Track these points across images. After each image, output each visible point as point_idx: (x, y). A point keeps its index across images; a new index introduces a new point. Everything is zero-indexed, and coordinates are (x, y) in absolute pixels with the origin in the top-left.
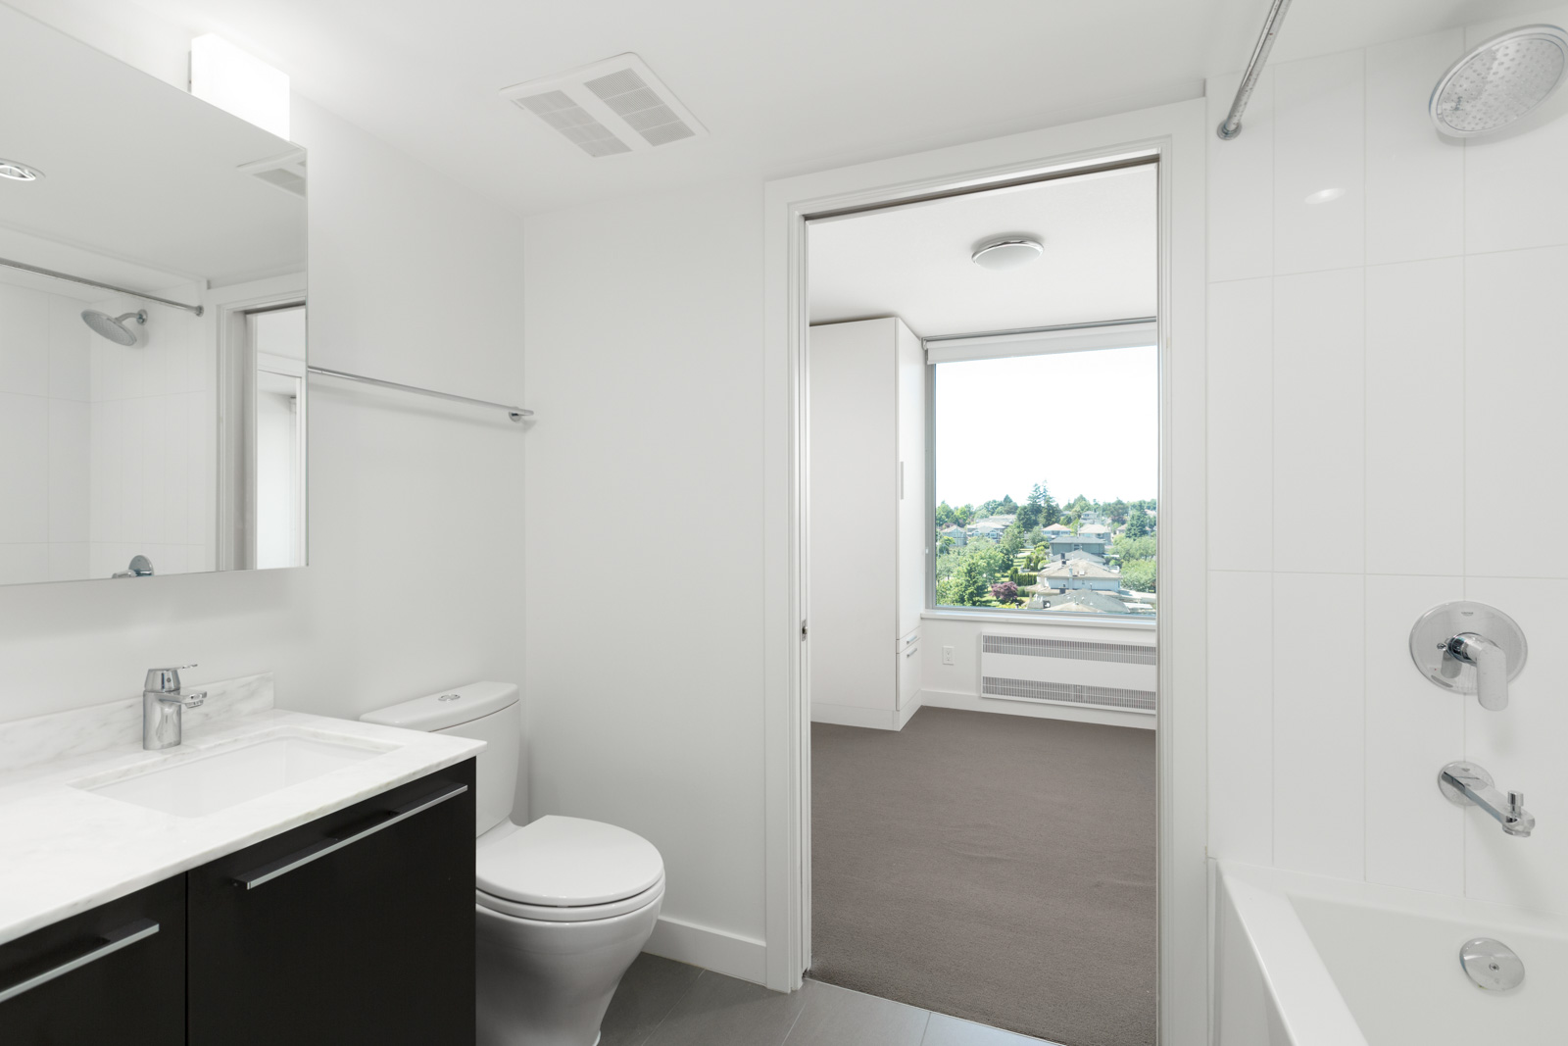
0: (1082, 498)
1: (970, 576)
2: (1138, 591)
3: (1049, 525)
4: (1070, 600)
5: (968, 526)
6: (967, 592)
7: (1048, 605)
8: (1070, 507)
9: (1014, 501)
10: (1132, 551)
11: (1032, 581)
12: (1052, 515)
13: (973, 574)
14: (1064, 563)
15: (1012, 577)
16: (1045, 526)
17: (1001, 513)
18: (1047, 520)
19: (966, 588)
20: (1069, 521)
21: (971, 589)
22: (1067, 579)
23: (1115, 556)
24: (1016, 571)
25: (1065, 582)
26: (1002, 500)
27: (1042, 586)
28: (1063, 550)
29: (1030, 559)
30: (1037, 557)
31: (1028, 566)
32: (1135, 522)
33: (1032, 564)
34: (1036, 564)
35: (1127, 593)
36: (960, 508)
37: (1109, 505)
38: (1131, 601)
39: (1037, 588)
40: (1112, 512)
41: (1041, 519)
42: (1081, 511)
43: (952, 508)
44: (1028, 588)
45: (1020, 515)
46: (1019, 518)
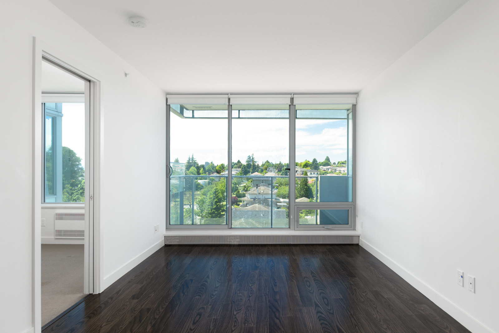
0: (268, 162)
1: (215, 194)
2: (283, 198)
3: (254, 172)
4: (256, 203)
5: (222, 173)
6: (214, 201)
7: (248, 205)
8: (263, 165)
9: (241, 163)
10: (282, 183)
11: (244, 196)
12: (255, 168)
13: (217, 193)
14: (257, 188)
15: (237, 194)
16: (252, 173)
17: (236, 168)
18: (253, 171)
19: (214, 199)
20: (262, 171)
21: (216, 200)
22: (257, 194)
23: (277, 185)
24: (239, 192)
25: (256, 196)
26: (237, 162)
27: (248, 198)
28: (257, 183)
29: (245, 187)
30: (248, 186)
31: (244, 190)
32: (284, 172)
33: (246, 189)
34: (247, 189)
35: (279, 199)
36: (219, 165)
37: (277, 164)
38: (280, 202)
39: (245, 198)
40: (278, 168)
41: (251, 170)
42: (267, 166)
43: (215, 165)
44: (242, 199)
45: (242, 168)
46: (242, 169)
